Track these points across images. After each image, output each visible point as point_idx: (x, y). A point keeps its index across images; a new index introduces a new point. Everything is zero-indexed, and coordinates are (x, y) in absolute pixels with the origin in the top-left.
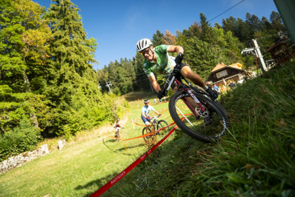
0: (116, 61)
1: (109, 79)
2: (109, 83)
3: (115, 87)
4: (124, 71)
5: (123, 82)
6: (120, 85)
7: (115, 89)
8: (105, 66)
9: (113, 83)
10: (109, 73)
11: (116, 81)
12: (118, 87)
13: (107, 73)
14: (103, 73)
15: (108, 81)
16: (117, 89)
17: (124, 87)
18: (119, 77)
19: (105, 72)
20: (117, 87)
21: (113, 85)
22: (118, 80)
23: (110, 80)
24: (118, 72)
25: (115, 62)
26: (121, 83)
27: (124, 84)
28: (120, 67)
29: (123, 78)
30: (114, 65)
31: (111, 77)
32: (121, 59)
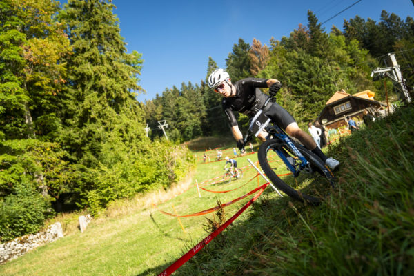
0: (175, 88)
1: (164, 116)
2: (163, 123)
3: (172, 129)
4: (188, 103)
5: (186, 120)
6: (181, 125)
7: (174, 132)
8: (157, 95)
9: (170, 122)
10: (164, 106)
11: (175, 120)
12: (178, 129)
13: (161, 106)
14: (154, 106)
15: (162, 119)
16: (177, 131)
17: (187, 129)
18: (179, 114)
19: (157, 105)
20: (176, 129)
21: (169, 126)
22: (177, 117)
23: (165, 118)
24: (177, 105)
25: (172, 89)
26: (183, 123)
27: (187, 123)
28: (181, 98)
29: (185, 114)
30: (171, 94)
31: (166, 113)
32: (183, 84)
